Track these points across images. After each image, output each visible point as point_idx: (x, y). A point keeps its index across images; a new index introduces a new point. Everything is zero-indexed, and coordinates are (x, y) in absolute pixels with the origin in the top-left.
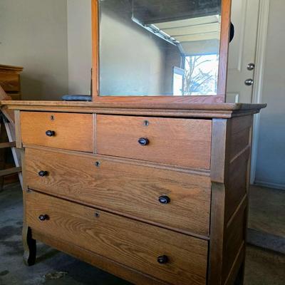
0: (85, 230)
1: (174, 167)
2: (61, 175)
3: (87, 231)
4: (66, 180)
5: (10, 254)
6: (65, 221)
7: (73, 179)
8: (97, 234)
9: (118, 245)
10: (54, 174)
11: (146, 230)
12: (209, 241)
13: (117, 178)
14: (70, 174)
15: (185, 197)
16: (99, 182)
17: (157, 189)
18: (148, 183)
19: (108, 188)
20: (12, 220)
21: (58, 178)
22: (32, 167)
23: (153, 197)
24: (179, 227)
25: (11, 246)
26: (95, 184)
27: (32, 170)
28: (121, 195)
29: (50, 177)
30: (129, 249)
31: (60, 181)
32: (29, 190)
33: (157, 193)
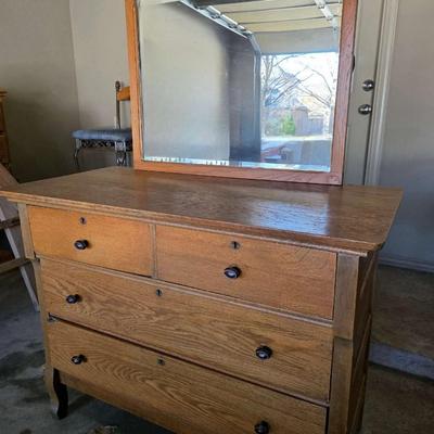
0: (143, 380)
1: (279, 311)
2: (102, 303)
3: (147, 382)
4: (110, 310)
5: (28, 400)
6: (112, 365)
7: (122, 309)
8: (162, 386)
9: (195, 403)
10: (90, 300)
11: (236, 387)
12: (328, 409)
13: (191, 314)
14: (117, 303)
15: (294, 350)
16: (162, 318)
17: (253, 336)
18: (239, 326)
19: (177, 327)
20: (20, 340)
21: (97, 306)
22: (55, 287)
23: (246, 346)
24: (284, 388)
25: (26, 387)
26: (156, 319)
27: (54, 291)
28: (197, 338)
29: (84, 303)
30: (212, 410)
31: (101, 310)
32: (51, 318)
33: (253, 342)
